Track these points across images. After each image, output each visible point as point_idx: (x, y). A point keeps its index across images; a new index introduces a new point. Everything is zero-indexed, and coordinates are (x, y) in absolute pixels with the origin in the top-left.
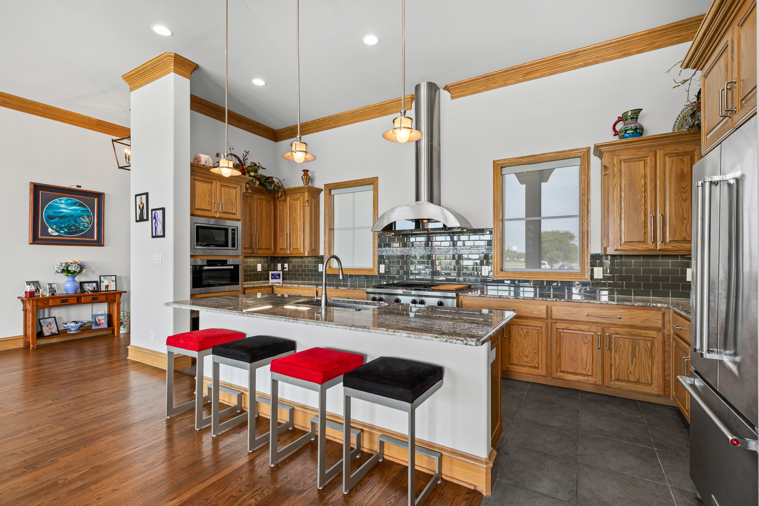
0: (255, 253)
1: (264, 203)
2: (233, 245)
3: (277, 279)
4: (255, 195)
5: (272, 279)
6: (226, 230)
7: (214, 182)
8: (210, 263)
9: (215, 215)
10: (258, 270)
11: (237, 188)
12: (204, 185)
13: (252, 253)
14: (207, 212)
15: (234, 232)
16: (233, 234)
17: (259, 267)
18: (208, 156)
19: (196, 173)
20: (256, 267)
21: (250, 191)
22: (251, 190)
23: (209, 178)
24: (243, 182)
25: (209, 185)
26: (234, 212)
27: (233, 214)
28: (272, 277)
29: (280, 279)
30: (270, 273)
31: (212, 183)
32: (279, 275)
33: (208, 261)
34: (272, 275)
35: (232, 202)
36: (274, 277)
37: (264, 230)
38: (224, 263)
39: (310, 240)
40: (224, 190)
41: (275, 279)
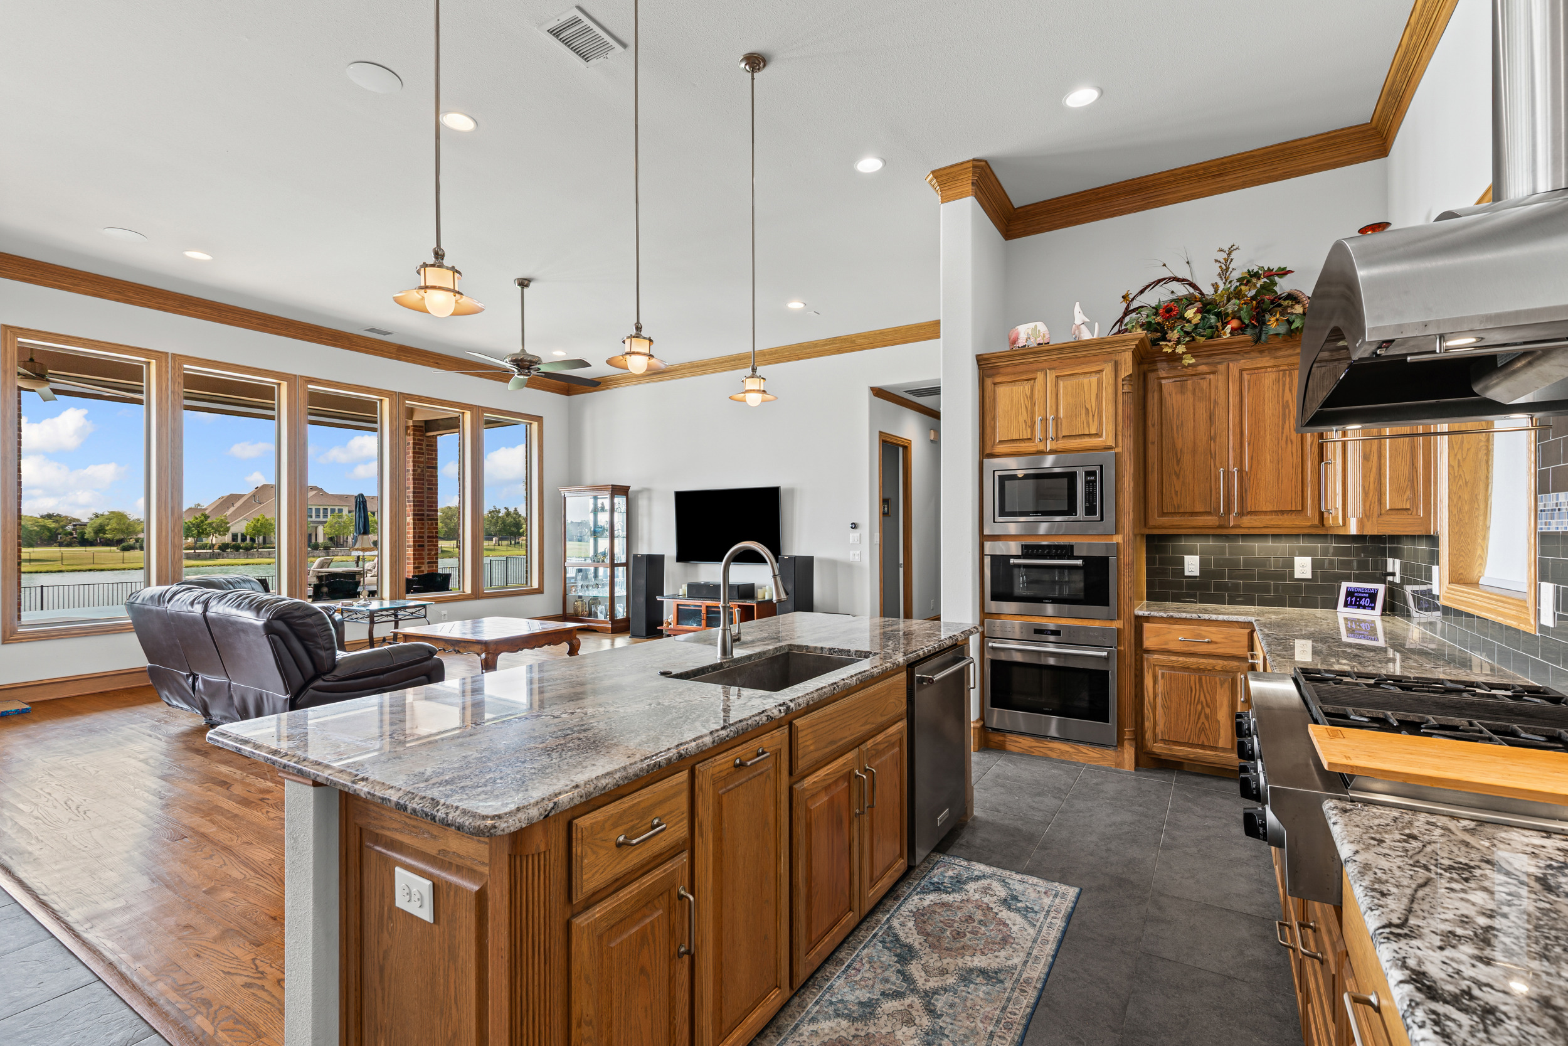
0: (1233, 527)
1: (1270, 378)
2: (1090, 510)
3: (1364, 607)
4: (1231, 365)
5: (1346, 605)
6: (1071, 477)
7: (1040, 376)
8: (1029, 551)
9: (1041, 447)
10: (1297, 575)
11: (1102, 371)
12: (1015, 388)
13: (1220, 527)
14: (1023, 444)
15: (1092, 478)
16: (1090, 484)
17: (1303, 567)
18: (1032, 325)
19: (1002, 370)
20: (1291, 564)
21: (1193, 361)
22: (1193, 357)
23: (1027, 372)
24: (1124, 351)
25: (1027, 386)
26: (1093, 431)
27: (1090, 435)
28: (1346, 601)
29: (1373, 608)
30: (1345, 586)
31: (1034, 379)
32: (1373, 596)
33: (1025, 547)
34: (1350, 593)
35: (1087, 409)
36: (1355, 600)
37: (1268, 457)
38: (1066, 551)
39: (1365, 477)
40: (1064, 387)
41: (1359, 606)
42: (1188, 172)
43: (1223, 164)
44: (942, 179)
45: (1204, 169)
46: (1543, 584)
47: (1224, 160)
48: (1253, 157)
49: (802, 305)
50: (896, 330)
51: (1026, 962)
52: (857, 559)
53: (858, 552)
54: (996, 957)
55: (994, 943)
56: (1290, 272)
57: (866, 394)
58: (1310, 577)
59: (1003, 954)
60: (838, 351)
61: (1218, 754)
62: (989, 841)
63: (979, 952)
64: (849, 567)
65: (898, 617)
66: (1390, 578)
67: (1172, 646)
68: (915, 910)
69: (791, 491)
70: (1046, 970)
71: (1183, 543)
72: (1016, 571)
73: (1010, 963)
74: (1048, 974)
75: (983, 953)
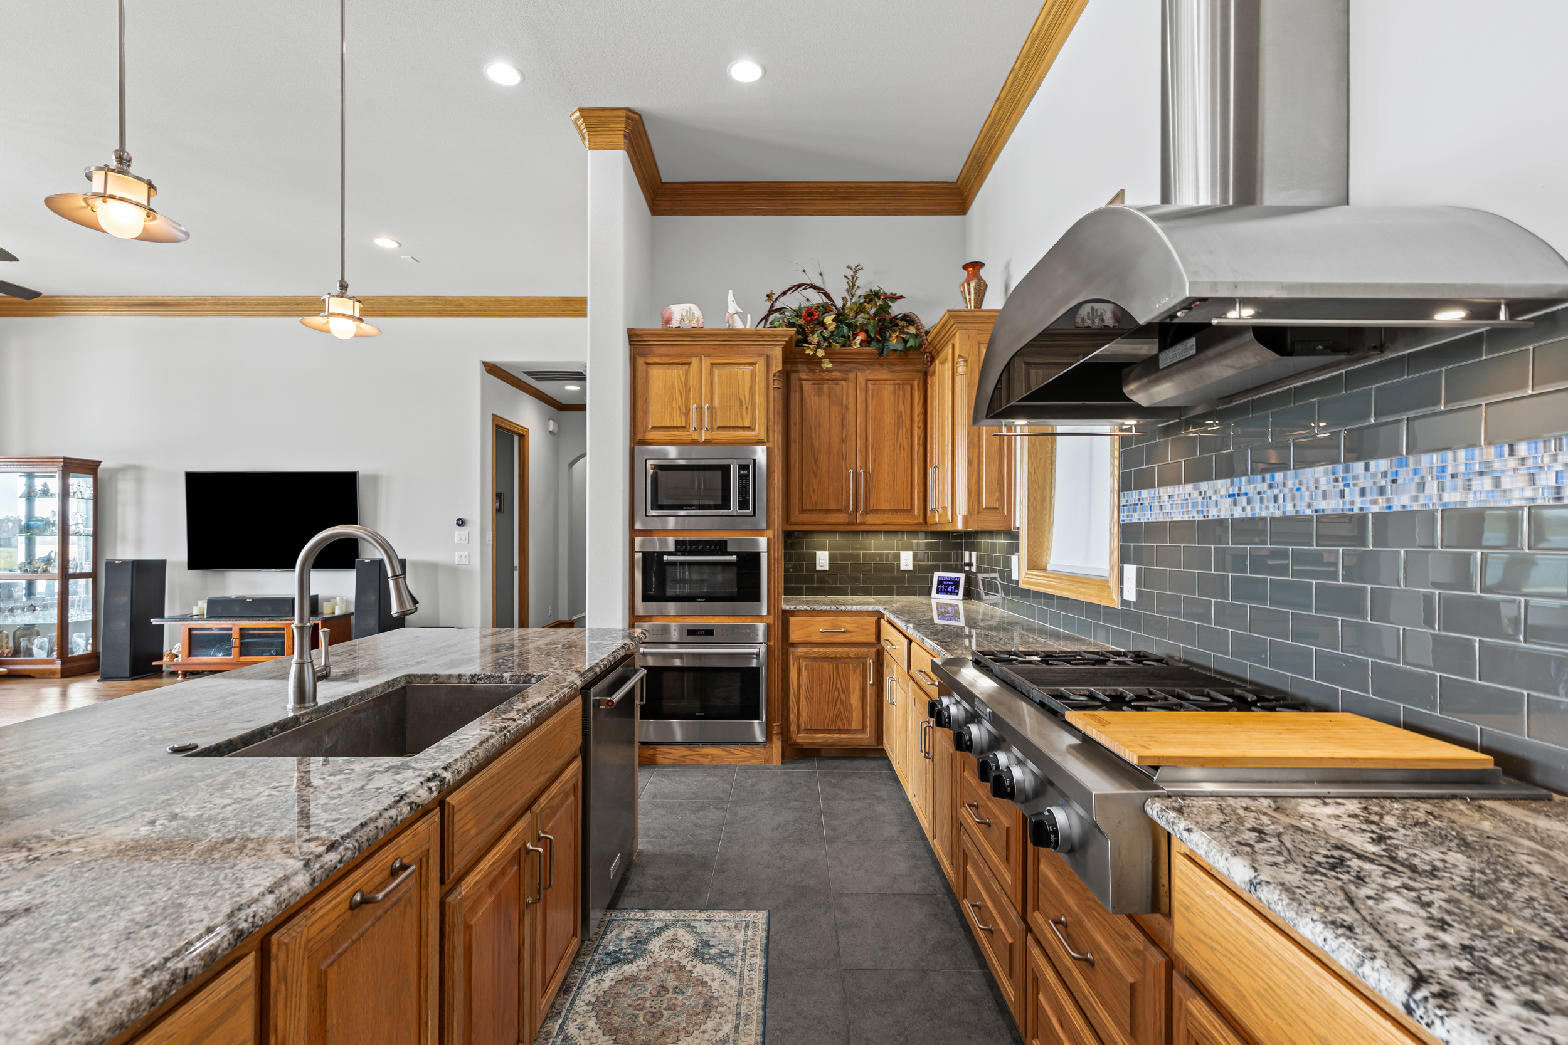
0: (860, 524)
1: (888, 390)
2: (744, 505)
3: (951, 593)
4: (859, 374)
5: (938, 592)
6: (725, 470)
7: (695, 361)
8: (682, 547)
9: (696, 437)
10: (902, 568)
11: (754, 364)
12: (669, 371)
13: (849, 524)
14: (676, 433)
15: (746, 472)
16: (744, 478)
17: (906, 561)
18: (686, 306)
19: (655, 350)
20: (897, 557)
21: (830, 366)
22: (832, 362)
23: (681, 355)
24: (775, 346)
25: (681, 371)
26: (747, 425)
27: (743, 428)
28: (938, 588)
29: (957, 594)
30: (937, 575)
31: (689, 364)
32: (956, 583)
33: (679, 543)
34: (940, 582)
35: (741, 401)
36: (947, 587)
37: (887, 461)
38: (720, 547)
39: (969, 479)
40: (719, 376)
41: (947, 593)
42: (822, 188)
43: (850, 188)
44: (590, 121)
45: (835, 188)
46: (1126, 566)
47: (852, 185)
48: (873, 188)
49: (395, 245)
50: (514, 300)
51: (737, 1027)
52: (465, 561)
53: (466, 553)
54: (704, 1032)
55: (697, 1014)
56: (901, 297)
57: (477, 371)
58: (911, 568)
59: (710, 1025)
60: (441, 314)
61: (851, 736)
62: (662, 878)
63: (682, 1033)
64: (455, 571)
65: (512, 626)
66: (967, 568)
67: (815, 638)
68: (593, 1000)
69: (375, 479)
70: (761, 1029)
71: (816, 539)
72: (669, 569)
73: (720, 1034)
74: (764, 1034)
75: (687, 1032)
